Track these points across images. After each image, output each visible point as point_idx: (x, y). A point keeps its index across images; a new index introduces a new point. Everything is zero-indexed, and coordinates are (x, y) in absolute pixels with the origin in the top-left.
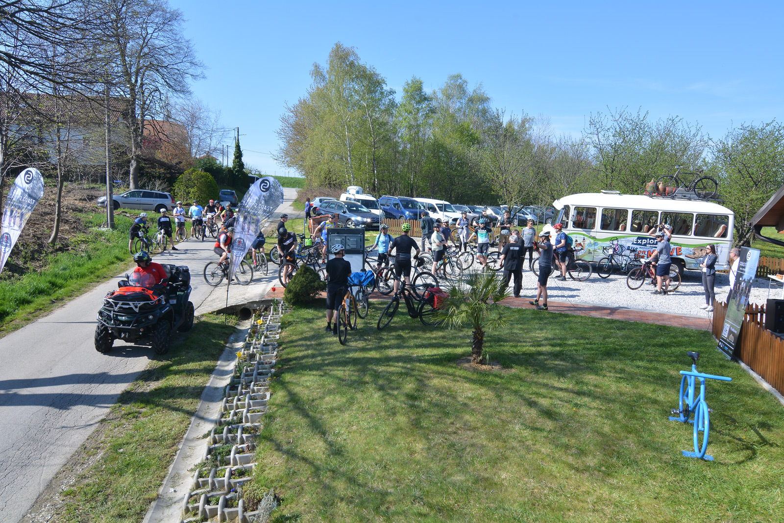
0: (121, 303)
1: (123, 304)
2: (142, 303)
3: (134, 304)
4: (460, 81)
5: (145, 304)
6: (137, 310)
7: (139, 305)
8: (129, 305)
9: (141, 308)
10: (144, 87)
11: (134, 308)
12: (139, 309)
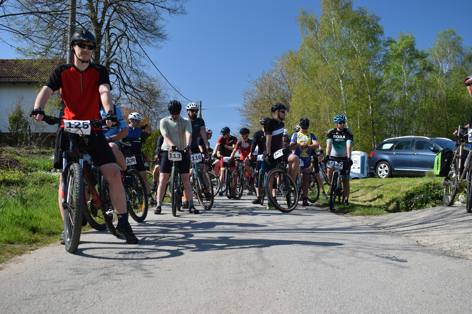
4: (453, 37)
10: (111, 32)
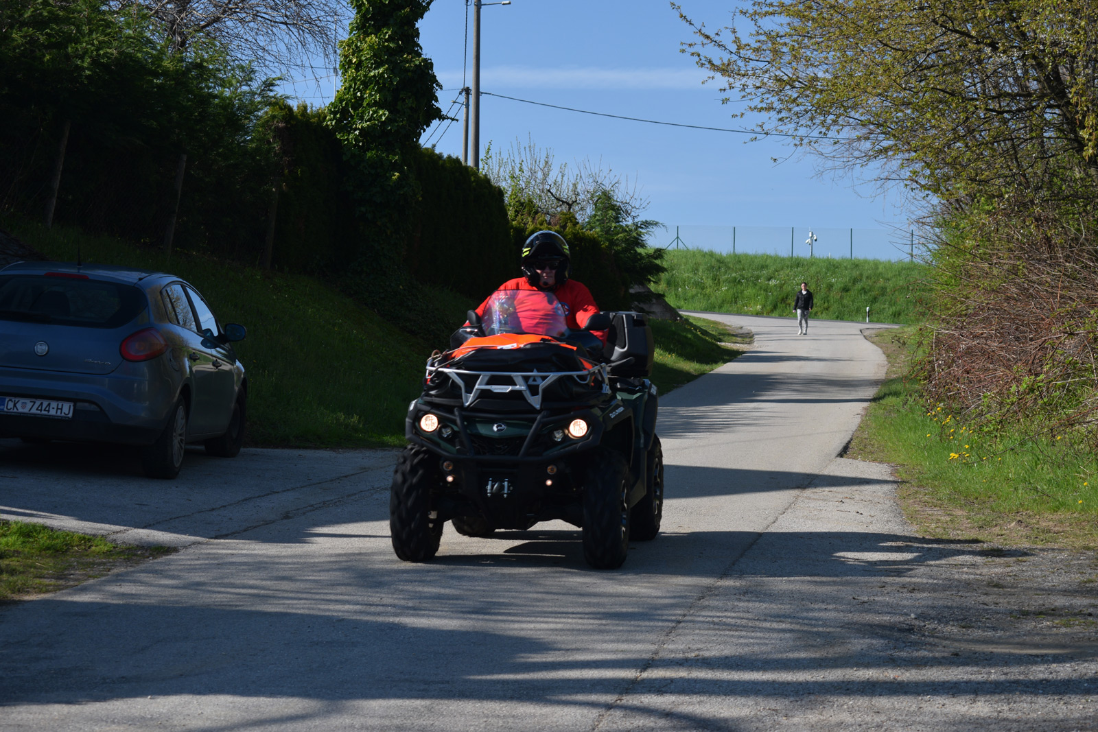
0: (484, 376)
1: (492, 381)
2: (553, 376)
3: (526, 379)
5: (560, 379)
6: (535, 401)
7: (543, 385)
8: (510, 381)
9: (549, 394)
11: (527, 395)
12: (544, 400)
